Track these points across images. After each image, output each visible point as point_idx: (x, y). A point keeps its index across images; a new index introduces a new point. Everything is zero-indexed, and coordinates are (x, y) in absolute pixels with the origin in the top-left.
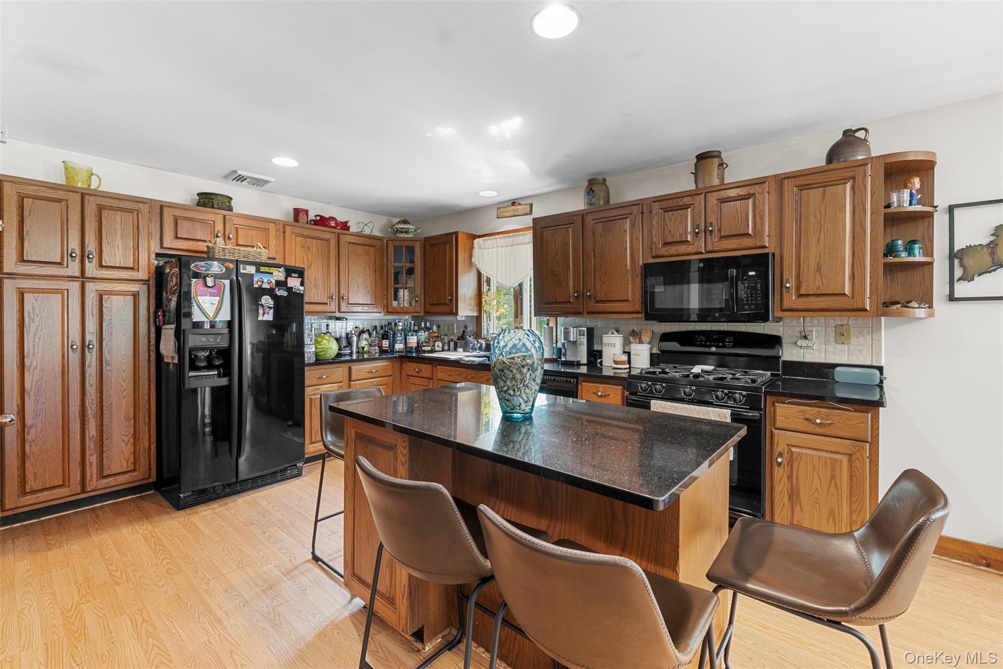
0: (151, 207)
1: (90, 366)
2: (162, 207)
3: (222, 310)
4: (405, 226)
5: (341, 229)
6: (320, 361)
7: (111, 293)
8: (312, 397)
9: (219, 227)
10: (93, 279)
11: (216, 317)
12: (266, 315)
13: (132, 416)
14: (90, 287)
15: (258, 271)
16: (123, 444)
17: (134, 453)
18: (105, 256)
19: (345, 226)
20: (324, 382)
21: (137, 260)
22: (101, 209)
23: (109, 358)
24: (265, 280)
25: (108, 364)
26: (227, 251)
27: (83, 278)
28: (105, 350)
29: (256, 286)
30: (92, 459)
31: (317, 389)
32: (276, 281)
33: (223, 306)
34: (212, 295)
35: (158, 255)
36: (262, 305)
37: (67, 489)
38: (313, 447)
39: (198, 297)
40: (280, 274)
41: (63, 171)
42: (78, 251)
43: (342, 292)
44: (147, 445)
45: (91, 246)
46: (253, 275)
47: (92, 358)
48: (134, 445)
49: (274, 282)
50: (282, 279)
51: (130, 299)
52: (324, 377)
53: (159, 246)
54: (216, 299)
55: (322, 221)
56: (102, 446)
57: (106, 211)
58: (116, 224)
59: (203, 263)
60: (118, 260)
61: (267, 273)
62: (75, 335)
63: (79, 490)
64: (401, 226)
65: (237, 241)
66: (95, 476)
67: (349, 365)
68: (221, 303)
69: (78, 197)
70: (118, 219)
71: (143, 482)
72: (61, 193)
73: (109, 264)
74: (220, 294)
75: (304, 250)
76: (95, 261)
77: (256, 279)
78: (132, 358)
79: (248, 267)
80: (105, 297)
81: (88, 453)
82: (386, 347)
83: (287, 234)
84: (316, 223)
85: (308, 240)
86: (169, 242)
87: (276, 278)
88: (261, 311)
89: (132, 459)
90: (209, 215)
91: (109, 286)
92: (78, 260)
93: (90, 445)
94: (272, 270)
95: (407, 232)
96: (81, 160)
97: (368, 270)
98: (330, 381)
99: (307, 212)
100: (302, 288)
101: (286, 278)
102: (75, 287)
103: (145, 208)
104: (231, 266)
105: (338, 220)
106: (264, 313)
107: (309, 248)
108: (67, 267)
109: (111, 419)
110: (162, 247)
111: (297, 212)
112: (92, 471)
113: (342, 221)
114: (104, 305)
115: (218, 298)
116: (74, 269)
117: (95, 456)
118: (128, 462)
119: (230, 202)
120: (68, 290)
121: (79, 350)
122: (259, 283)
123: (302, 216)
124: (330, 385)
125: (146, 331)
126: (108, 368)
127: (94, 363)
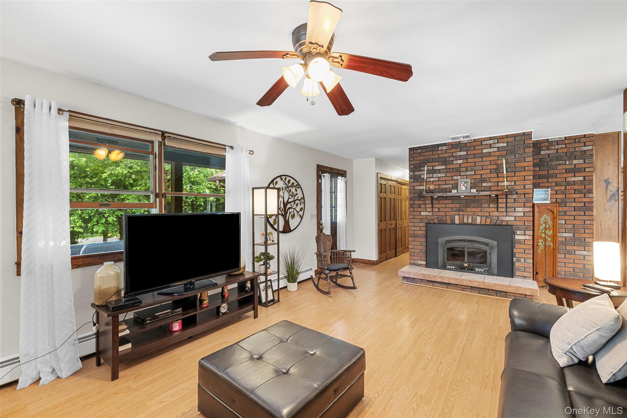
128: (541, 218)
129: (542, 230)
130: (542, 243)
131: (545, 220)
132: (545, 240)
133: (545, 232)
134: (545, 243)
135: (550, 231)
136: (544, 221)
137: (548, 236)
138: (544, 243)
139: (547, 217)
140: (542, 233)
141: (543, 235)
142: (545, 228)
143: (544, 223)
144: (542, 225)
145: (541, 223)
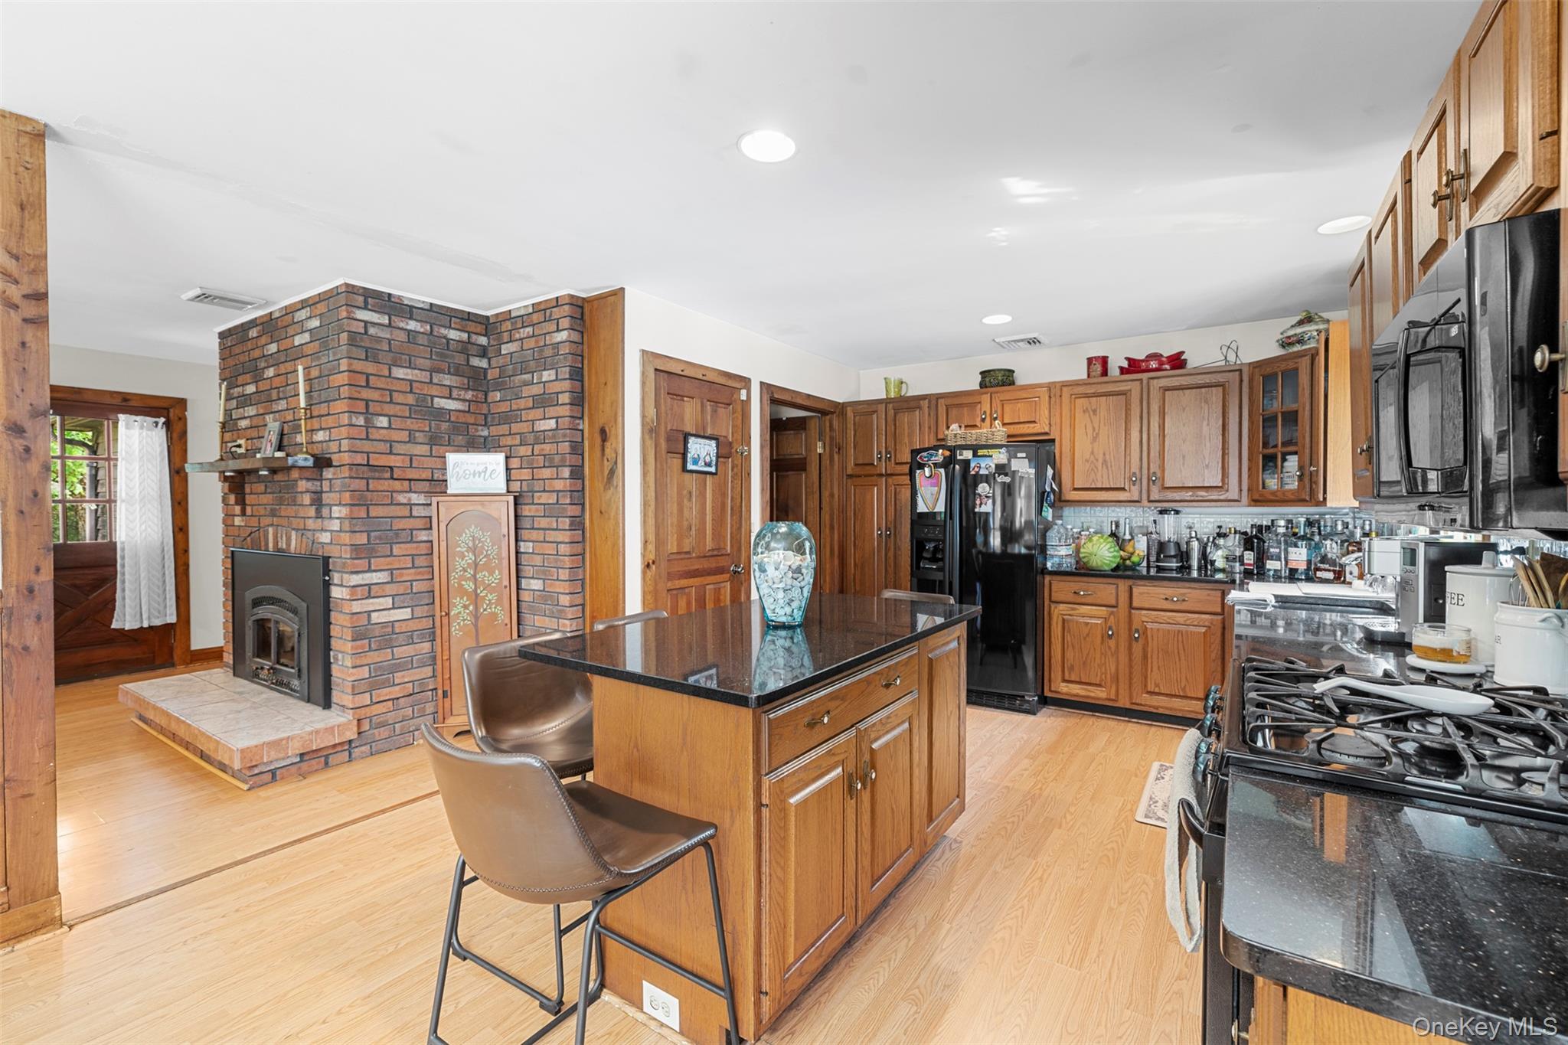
0: (930, 401)
1: (890, 549)
2: (937, 399)
3: (939, 501)
4: (1299, 330)
5: (1172, 369)
6: (1083, 571)
7: (901, 487)
8: (1065, 617)
9: (985, 406)
10: (891, 475)
11: (937, 503)
12: (983, 506)
14: (890, 482)
15: (975, 455)
18: (898, 454)
19: (1177, 361)
20: (1079, 600)
22: (895, 413)
23: (900, 544)
24: (983, 465)
25: (899, 550)
26: (959, 436)
27: (886, 475)
28: (898, 538)
29: (972, 473)
31: (1073, 609)
32: (996, 465)
33: (941, 495)
34: (932, 484)
36: (979, 495)
38: (1067, 687)
39: (923, 489)
40: (1002, 456)
41: (885, 386)
42: (883, 452)
43: (1153, 469)
45: (890, 446)
46: (969, 460)
47: (890, 543)
49: (993, 466)
50: (1005, 461)
52: (1082, 593)
53: (935, 438)
55: (1133, 367)
57: (899, 415)
58: (905, 423)
59: (928, 453)
60: (906, 455)
61: (986, 456)
62: (881, 522)
65: (1003, 420)
67: (1130, 582)
68: (939, 493)
69: (883, 407)
70: (906, 419)
72: (874, 406)
73: (900, 461)
74: (938, 484)
75: (1087, 415)
76: (893, 459)
77: (972, 465)
79: (965, 452)
80: (898, 489)
82: (1250, 565)
83: (1064, 397)
84: (1121, 371)
85: (1095, 399)
86: (943, 432)
87: (996, 462)
88: (977, 502)
90: (976, 396)
91: (901, 480)
92: (883, 460)
94: (991, 452)
95: (1300, 341)
97: (1205, 431)
98: (1094, 602)
99: (1108, 360)
101: (1009, 460)
102: (881, 483)
103: (925, 404)
105: (1166, 354)
106: (981, 504)
107: (1094, 411)
108: (877, 465)
111: (1092, 362)
113: (1172, 354)
114: (898, 496)
115: (936, 488)
116: (881, 468)
119: (1013, 375)
120: (877, 485)
121: (883, 535)
122: (976, 469)
123: (1100, 368)
124: (1094, 608)
126: (900, 553)
127: (892, 547)
128: (460, 535)
129: (465, 570)
130: (465, 607)
131: (473, 541)
132: (476, 598)
133: (474, 576)
134: (476, 608)
135: (491, 573)
136: (471, 544)
137: (487, 587)
138: (471, 608)
139: (478, 534)
140: (462, 578)
141: (469, 586)
142: (476, 565)
143: (469, 549)
144: (463, 557)
145: (458, 549)
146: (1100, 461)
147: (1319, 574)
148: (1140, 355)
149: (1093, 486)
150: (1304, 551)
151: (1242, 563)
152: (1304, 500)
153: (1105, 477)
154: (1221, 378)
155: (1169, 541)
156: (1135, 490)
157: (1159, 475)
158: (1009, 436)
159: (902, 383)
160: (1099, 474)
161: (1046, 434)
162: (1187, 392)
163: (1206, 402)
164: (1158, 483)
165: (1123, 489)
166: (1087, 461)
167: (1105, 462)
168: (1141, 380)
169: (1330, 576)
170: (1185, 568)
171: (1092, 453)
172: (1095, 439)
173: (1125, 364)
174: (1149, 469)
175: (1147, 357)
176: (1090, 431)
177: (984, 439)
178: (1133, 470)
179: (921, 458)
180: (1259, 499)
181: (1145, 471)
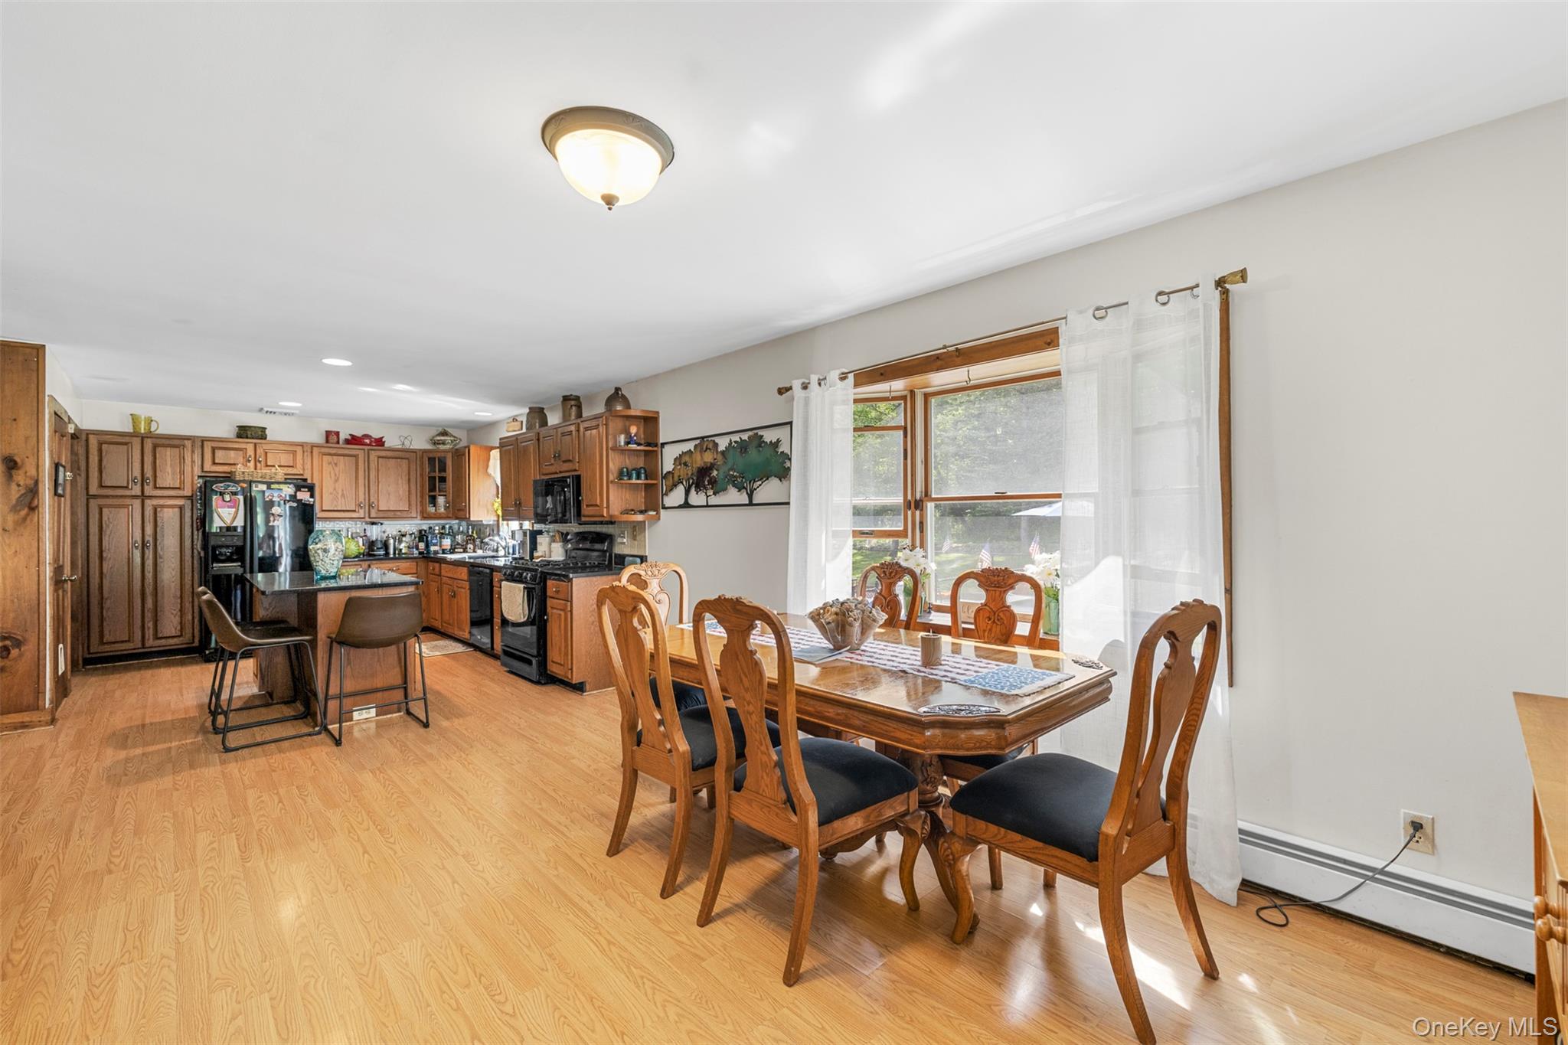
0: (194, 442)
1: (148, 558)
2: (203, 440)
3: (237, 519)
4: (442, 438)
5: (377, 445)
7: (163, 506)
9: (250, 452)
10: (150, 497)
11: (234, 521)
12: (276, 522)
13: (179, 596)
14: (148, 502)
15: (269, 488)
16: (172, 616)
17: (181, 623)
18: (158, 480)
19: (380, 442)
21: (182, 482)
22: (155, 447)
23: (161, 553)
24: (276, 495)
25: (161, 558)
26: (246, 473)
27: (143, 497)
28: (159, 548)
29: (267, 499)
30: (150, 625)
32: (286, 495)
33: (238, 515)
34: (229, 507)
35: (199, 477)
36: (273, 514)
37: (132, 644)
39: (219, 510)
40: (291, 490)
41: (131, 420)
42: (139, 478)
43: (372, 500)
44: (190, 617)
45: (149, 473)
46: (264, 491)
47: (149, 554)
48: (181, 617)
49: (284, 496)
50: (298, 493)
51: (177, 510)
53: (200, 470)
54: (233, 510)
55: (354, 440)
56: (156, 615)
57: (160, 448)
58: (167, 456)
59: (222, 485)
60: (169, 482)
61: (278, 489)
62: (138, 536)
63: (140, 645)
64: (439, 438)
65: (266, 463)
66: (151, 637)
67: (368, 563)
68: (237, 513)
69: (139, 440)
70: (168, 453)
71: (189, 645)
72: (127, 438)
73: (161, 486)
74: (235, 505)
75: (331, 466)
76: (151, 484)
77: (267, 494)
78: (179, 554)
79: (260, 485)
80: (159, 509)
81: (146, 620)
82: (422, 549)
83: (314, 453)
84: (347, 442)
85: (334, 457)
86: (208, 466)
88: (272, 519)
89: (179, 628)
90: (243, 443)
91: (161, 502)
92: (139, 485)
93: (148, 615)
94: (282, 486)
95: (444, 444)
96: (143, 411)
97: (400, 481)
99: (337, 434)
100: (312, 500)
101: (296, 493)
102: (137, 503)
103: (188, 443)
104: (245, 485)
105: (374, 436)
106: (274, 520)
107: (336, 464)
108: (132, 489)
109: (163, 598)
110: (203, 471)
111: (328, 434)
112: (150, 633)
113: (377, 437)
114: (158, 515)
115: (234, 510)
116: (137, 490)
117: (151, 623)
118: (176, 629)
119: (265, 432)
120: (132, 505)
121: (140, 548)
122: (270, 497)
123: (334, 438)
125: (190, 534)
126: (161, 560)
127: (151, 557)
146: (340, 494)
147: (456, 550)
148: (359, 434)
149: (336, 509)
150: (449, 540)
151: (417, 549)
152: (450, 518)
153: (344, 503)
154: (407, 455)
155: (377, 540)
156: (362, 511)
157: (376, 503)
158: (286, 474)
159: (152, 421)
160: (339, 502)
161: (302, 475)
162: (390, 460)
163: (400, 466)
164: (376, 508)
165: (355, 511)
166: (331, 494)
167: (343, 495)
168: (364, 450)
169: (462, 550)
170: (387, 554)
171: (335, 489)
172: (336, 480)
173: (349, 438)
174: (369, 500)
175: (363, 436)
176: (333, 475)
177: (268, 477)
178: (360, 500)
179: (216, 487)
180: (425, 516)
181: (367, 501)
